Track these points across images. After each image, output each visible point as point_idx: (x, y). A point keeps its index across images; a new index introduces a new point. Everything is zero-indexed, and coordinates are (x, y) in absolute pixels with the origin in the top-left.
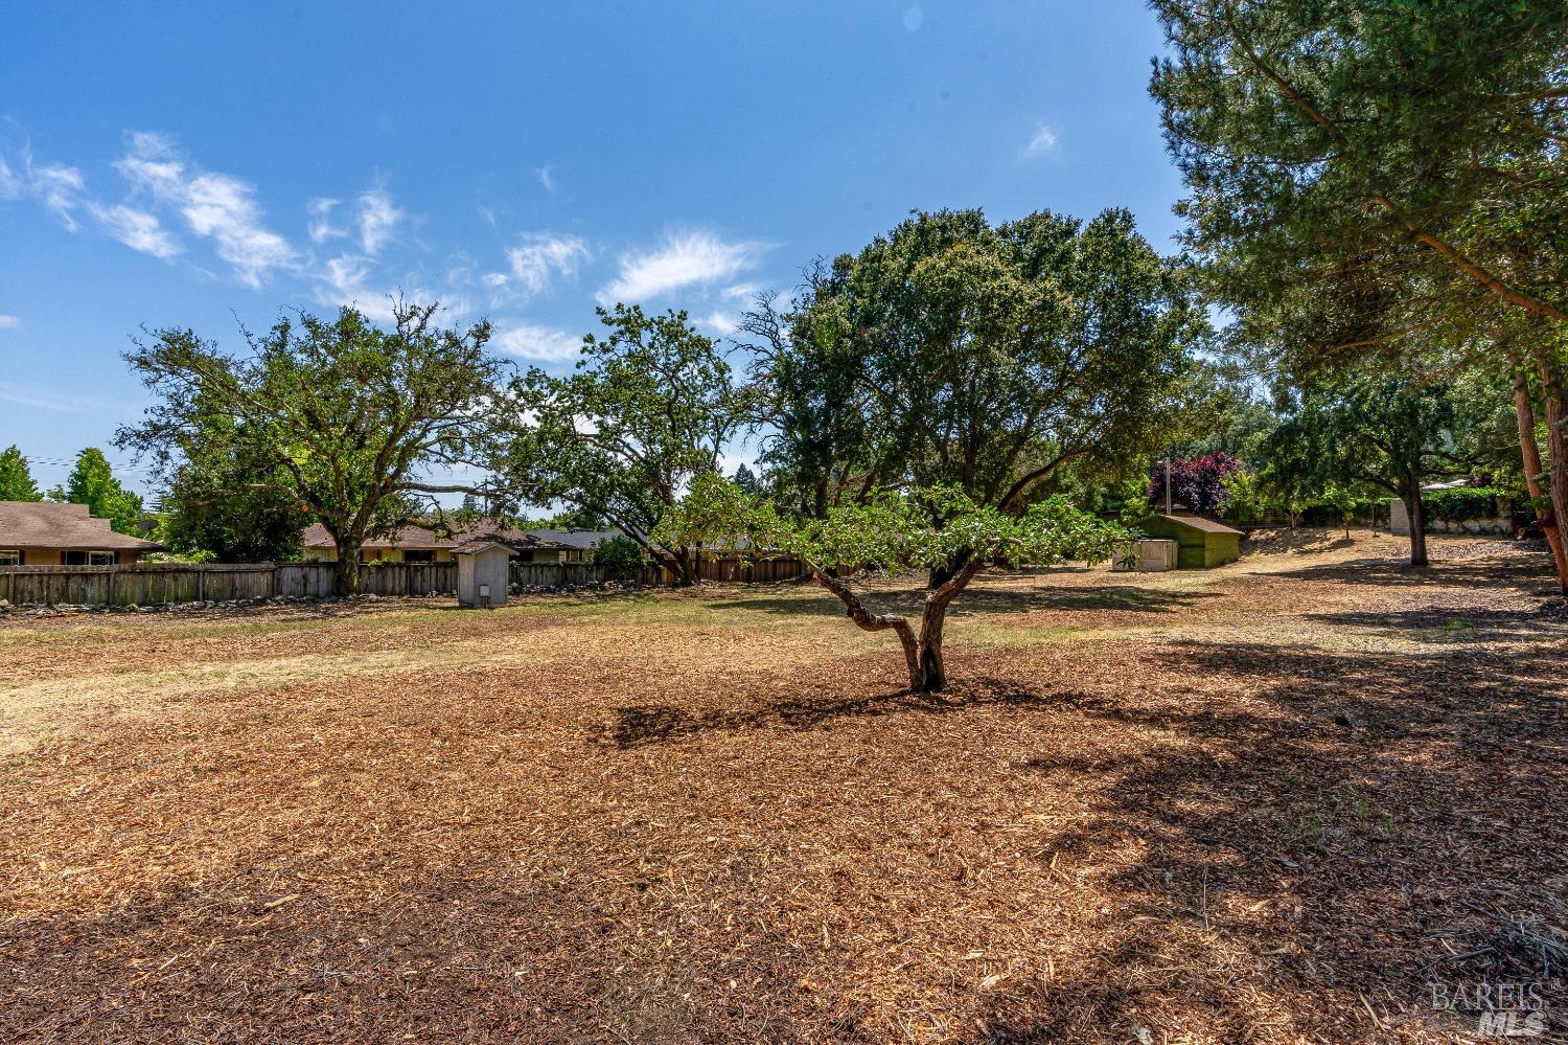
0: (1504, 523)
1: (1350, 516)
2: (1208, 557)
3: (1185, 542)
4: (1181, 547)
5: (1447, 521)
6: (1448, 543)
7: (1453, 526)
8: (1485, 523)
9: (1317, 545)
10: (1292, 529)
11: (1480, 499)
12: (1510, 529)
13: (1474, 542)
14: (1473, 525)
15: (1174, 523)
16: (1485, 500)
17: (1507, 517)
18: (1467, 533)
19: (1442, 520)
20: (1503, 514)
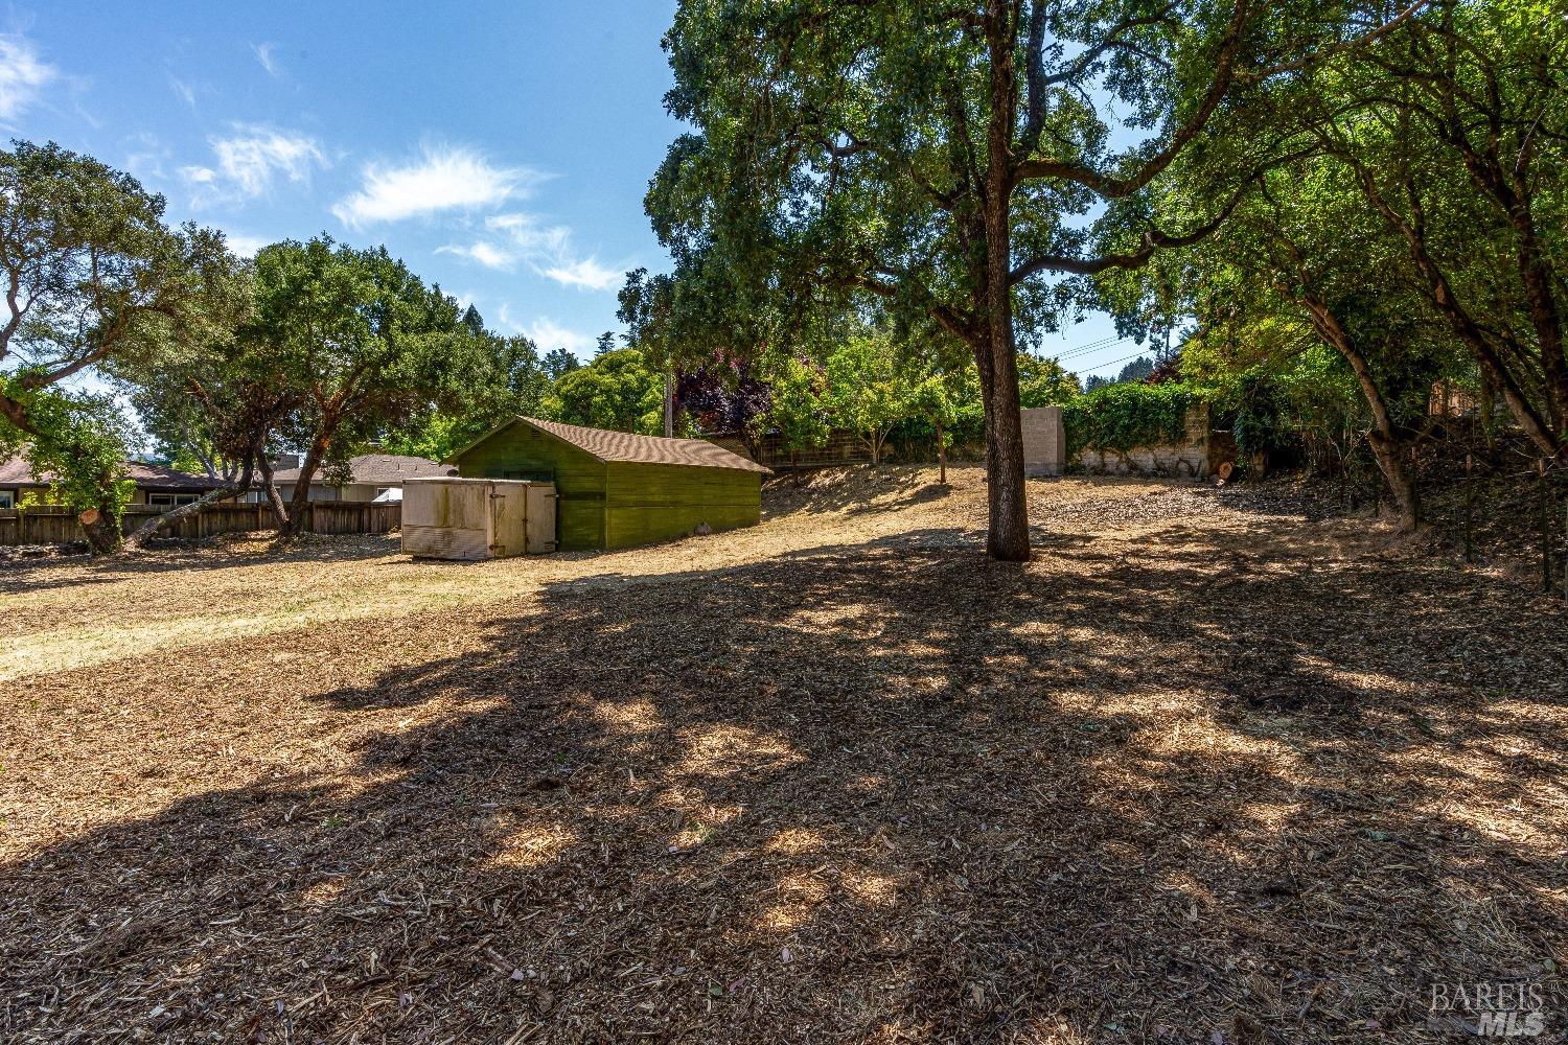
0: (1195, 454)
1: (947, 440)
2: (615, 520)
3: (572, 487)
4: (562, 498)
5: (1102, 450)
6: (1102, 493)
7: (1112, 458)
8: (1164, 454)
9: (891, 497)
10: (872, 467)
11: (1157, 404)
12: (1206, 465)
13: (1146, 491)
14: (1145, 457)
15: (554, 441)
16: (1166, 405)
17: (1201, 441)
18: (1134, 473)
19: (1094, 447)
20: (1194, 434)
